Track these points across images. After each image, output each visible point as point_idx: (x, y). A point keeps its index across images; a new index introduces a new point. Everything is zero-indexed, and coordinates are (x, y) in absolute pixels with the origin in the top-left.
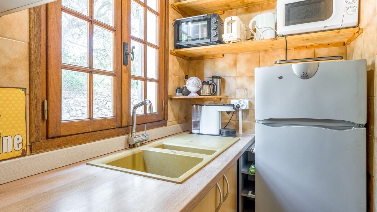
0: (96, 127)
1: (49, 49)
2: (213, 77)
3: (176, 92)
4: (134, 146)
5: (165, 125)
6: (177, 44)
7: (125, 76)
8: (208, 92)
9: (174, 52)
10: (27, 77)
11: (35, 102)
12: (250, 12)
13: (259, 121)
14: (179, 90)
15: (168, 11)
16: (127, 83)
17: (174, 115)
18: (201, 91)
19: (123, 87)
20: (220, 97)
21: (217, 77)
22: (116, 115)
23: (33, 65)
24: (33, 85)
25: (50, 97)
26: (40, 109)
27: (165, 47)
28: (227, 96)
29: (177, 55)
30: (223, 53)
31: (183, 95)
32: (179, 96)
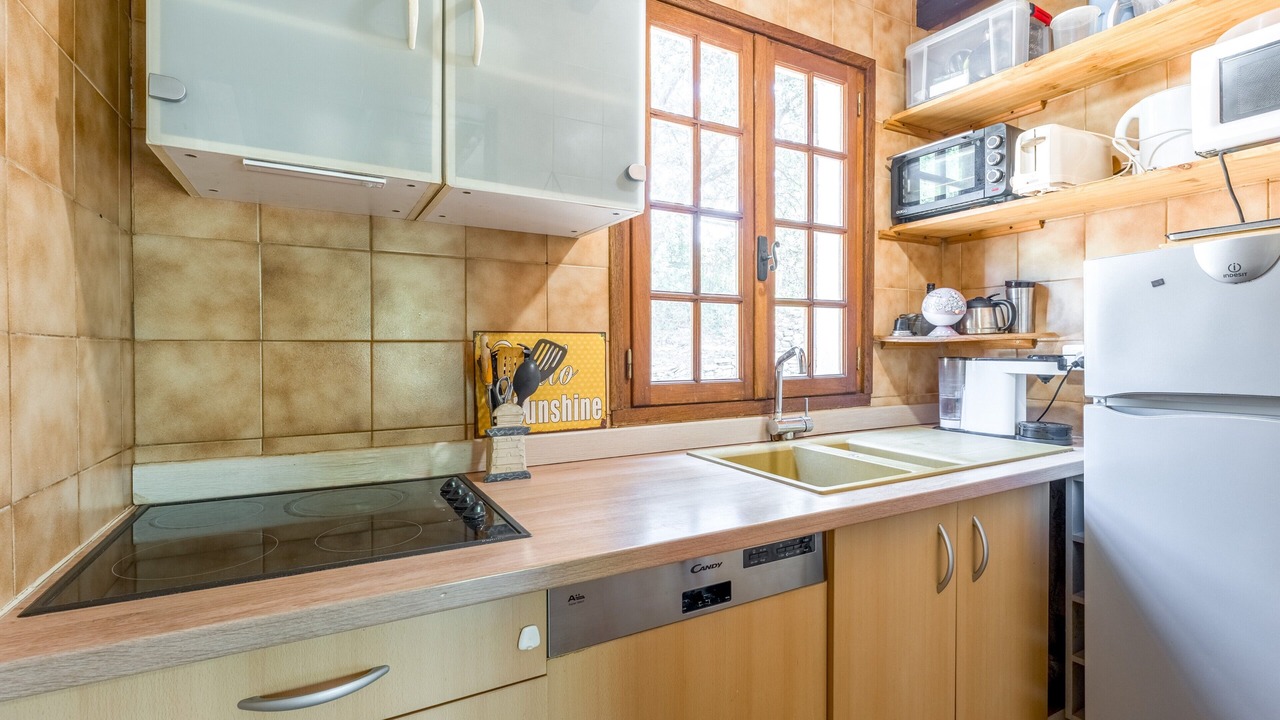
0: (705, 397)
1: (634, 271)
2: (1008, 284)
3: (895, 329)
4: (779, 437)
5: (866, 403)
6: (898, 212)
7: (761, 302)
8: (988, 326)
9: (891, 233)
10: (607, 316)
11: (616, 352)
12: (1130, 89)
13: (1103, 401)
14: (902, 324)
15: (873, 141)
16: (766, 314)
17: (891, 382)
18: (968, 324)
19: (757, 323)
20: (1031, 336)
21: (1019, 284)
22: (743, 376)
23: (614, 299)
24: (614, 327)
25: (636, 345)
26: (622, 362)
27: (864, 225)
28: (1052, 335)
29: (900, 237)
30: (1040, 215)
31: (914, 334)
32: (901, 336)
